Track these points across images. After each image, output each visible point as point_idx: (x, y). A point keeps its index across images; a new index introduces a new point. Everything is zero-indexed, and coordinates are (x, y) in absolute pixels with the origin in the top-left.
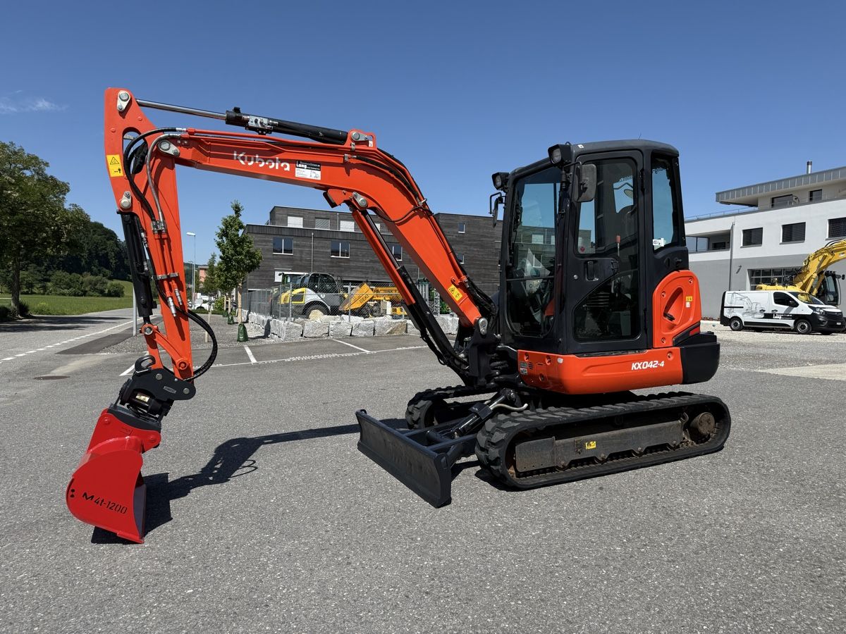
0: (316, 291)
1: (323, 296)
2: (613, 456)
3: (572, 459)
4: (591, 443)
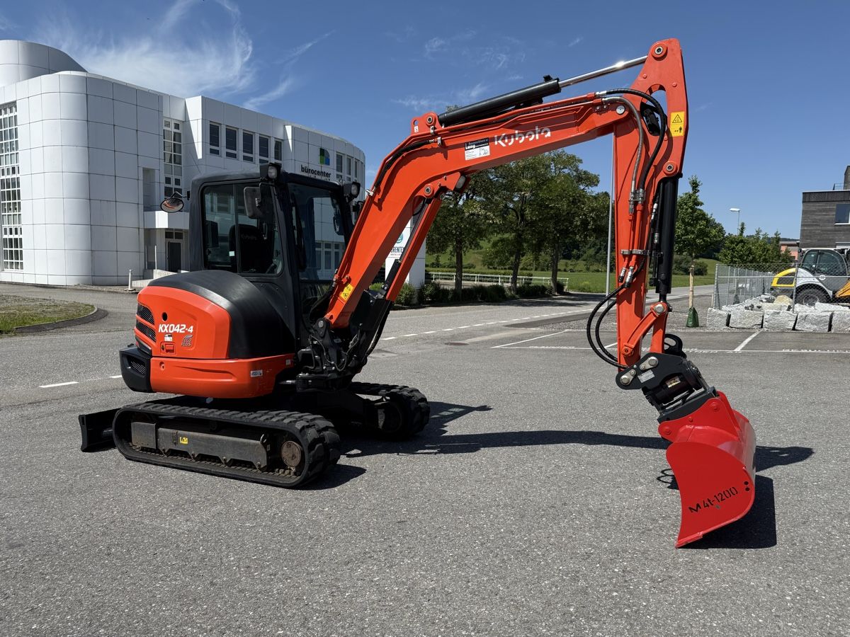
0: (813, 272)
1: (823, 277)
2: (202, 457)
4: (184, 438)
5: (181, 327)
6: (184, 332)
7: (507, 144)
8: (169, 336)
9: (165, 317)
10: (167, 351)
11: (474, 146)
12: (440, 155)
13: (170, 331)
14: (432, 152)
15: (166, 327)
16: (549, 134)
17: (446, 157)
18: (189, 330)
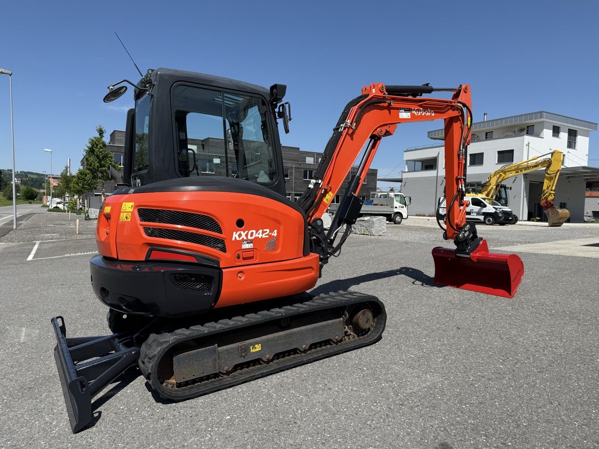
2: (278, 356)
3: (236, 363)
4: (256, 346)
5: (263, 232)
6: (267, 236)
7: (417, 114)
8: (248, 243)
9: (240, 223)
10: (244, 259)
11: (403, 111)
12: (386, 111)
13: (249, 238)
14: (382, 108)
15: (243, 235)
16: (433, 114)
17: (390, 113)
18: (273, 235)
